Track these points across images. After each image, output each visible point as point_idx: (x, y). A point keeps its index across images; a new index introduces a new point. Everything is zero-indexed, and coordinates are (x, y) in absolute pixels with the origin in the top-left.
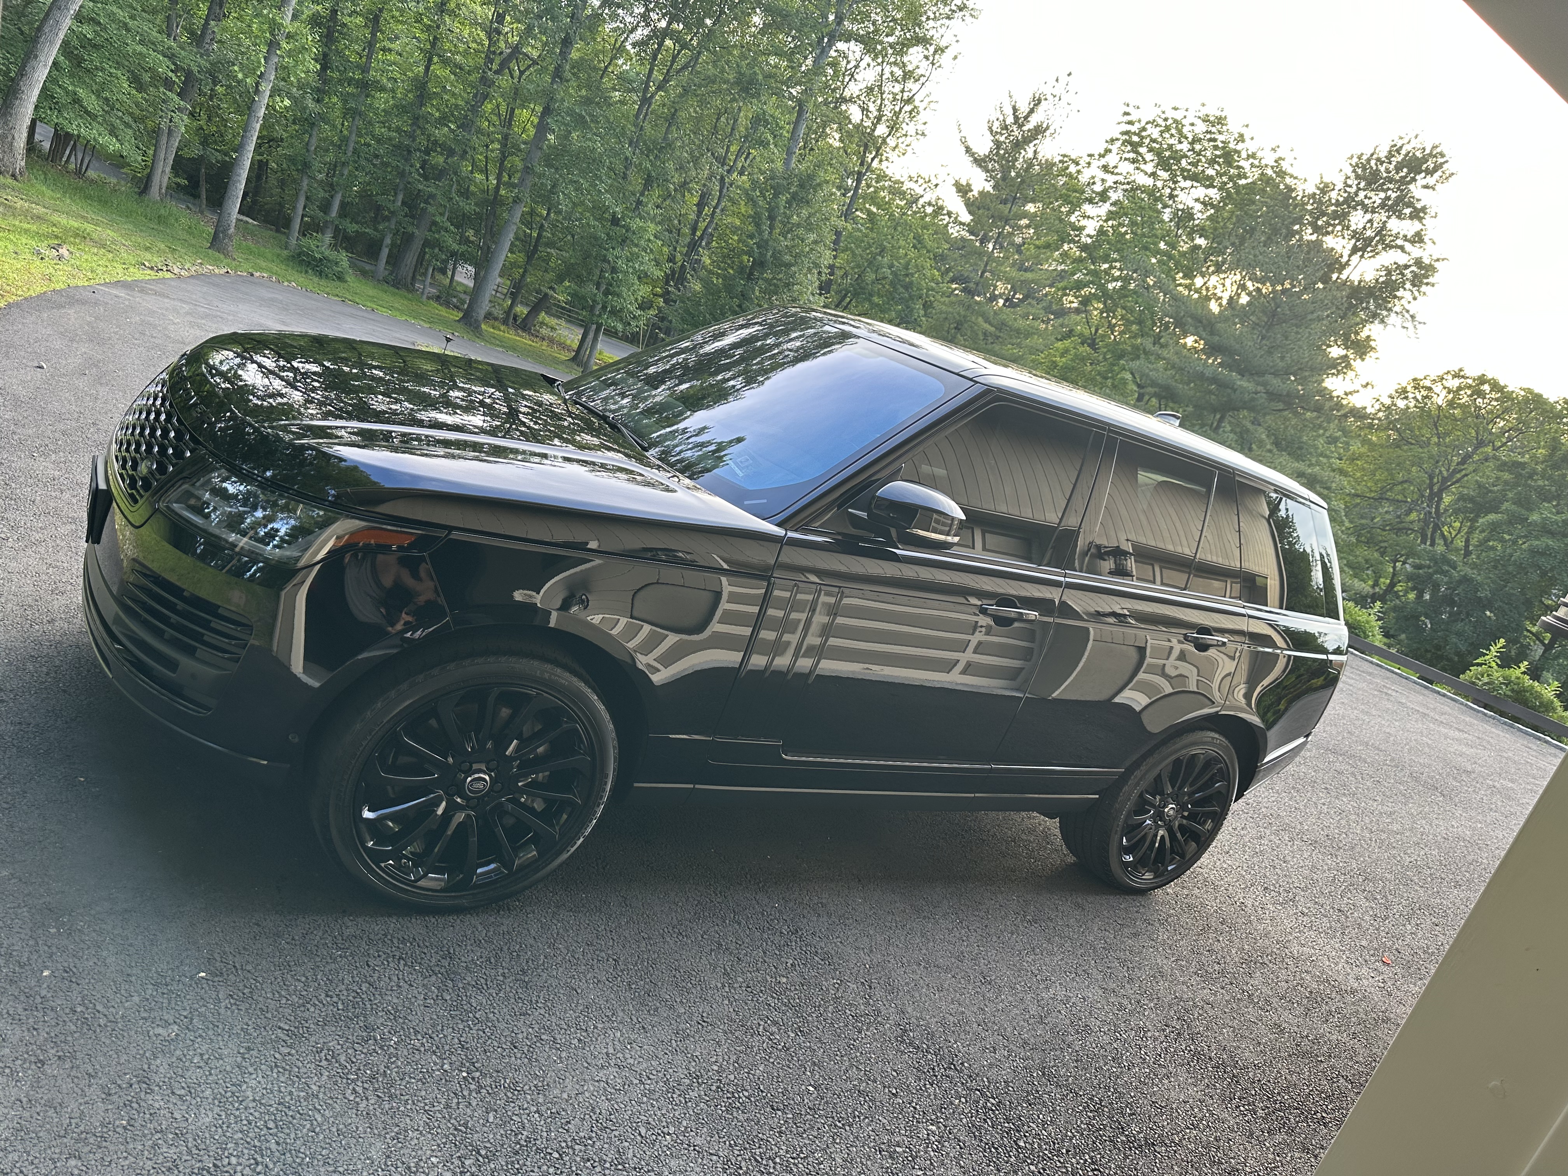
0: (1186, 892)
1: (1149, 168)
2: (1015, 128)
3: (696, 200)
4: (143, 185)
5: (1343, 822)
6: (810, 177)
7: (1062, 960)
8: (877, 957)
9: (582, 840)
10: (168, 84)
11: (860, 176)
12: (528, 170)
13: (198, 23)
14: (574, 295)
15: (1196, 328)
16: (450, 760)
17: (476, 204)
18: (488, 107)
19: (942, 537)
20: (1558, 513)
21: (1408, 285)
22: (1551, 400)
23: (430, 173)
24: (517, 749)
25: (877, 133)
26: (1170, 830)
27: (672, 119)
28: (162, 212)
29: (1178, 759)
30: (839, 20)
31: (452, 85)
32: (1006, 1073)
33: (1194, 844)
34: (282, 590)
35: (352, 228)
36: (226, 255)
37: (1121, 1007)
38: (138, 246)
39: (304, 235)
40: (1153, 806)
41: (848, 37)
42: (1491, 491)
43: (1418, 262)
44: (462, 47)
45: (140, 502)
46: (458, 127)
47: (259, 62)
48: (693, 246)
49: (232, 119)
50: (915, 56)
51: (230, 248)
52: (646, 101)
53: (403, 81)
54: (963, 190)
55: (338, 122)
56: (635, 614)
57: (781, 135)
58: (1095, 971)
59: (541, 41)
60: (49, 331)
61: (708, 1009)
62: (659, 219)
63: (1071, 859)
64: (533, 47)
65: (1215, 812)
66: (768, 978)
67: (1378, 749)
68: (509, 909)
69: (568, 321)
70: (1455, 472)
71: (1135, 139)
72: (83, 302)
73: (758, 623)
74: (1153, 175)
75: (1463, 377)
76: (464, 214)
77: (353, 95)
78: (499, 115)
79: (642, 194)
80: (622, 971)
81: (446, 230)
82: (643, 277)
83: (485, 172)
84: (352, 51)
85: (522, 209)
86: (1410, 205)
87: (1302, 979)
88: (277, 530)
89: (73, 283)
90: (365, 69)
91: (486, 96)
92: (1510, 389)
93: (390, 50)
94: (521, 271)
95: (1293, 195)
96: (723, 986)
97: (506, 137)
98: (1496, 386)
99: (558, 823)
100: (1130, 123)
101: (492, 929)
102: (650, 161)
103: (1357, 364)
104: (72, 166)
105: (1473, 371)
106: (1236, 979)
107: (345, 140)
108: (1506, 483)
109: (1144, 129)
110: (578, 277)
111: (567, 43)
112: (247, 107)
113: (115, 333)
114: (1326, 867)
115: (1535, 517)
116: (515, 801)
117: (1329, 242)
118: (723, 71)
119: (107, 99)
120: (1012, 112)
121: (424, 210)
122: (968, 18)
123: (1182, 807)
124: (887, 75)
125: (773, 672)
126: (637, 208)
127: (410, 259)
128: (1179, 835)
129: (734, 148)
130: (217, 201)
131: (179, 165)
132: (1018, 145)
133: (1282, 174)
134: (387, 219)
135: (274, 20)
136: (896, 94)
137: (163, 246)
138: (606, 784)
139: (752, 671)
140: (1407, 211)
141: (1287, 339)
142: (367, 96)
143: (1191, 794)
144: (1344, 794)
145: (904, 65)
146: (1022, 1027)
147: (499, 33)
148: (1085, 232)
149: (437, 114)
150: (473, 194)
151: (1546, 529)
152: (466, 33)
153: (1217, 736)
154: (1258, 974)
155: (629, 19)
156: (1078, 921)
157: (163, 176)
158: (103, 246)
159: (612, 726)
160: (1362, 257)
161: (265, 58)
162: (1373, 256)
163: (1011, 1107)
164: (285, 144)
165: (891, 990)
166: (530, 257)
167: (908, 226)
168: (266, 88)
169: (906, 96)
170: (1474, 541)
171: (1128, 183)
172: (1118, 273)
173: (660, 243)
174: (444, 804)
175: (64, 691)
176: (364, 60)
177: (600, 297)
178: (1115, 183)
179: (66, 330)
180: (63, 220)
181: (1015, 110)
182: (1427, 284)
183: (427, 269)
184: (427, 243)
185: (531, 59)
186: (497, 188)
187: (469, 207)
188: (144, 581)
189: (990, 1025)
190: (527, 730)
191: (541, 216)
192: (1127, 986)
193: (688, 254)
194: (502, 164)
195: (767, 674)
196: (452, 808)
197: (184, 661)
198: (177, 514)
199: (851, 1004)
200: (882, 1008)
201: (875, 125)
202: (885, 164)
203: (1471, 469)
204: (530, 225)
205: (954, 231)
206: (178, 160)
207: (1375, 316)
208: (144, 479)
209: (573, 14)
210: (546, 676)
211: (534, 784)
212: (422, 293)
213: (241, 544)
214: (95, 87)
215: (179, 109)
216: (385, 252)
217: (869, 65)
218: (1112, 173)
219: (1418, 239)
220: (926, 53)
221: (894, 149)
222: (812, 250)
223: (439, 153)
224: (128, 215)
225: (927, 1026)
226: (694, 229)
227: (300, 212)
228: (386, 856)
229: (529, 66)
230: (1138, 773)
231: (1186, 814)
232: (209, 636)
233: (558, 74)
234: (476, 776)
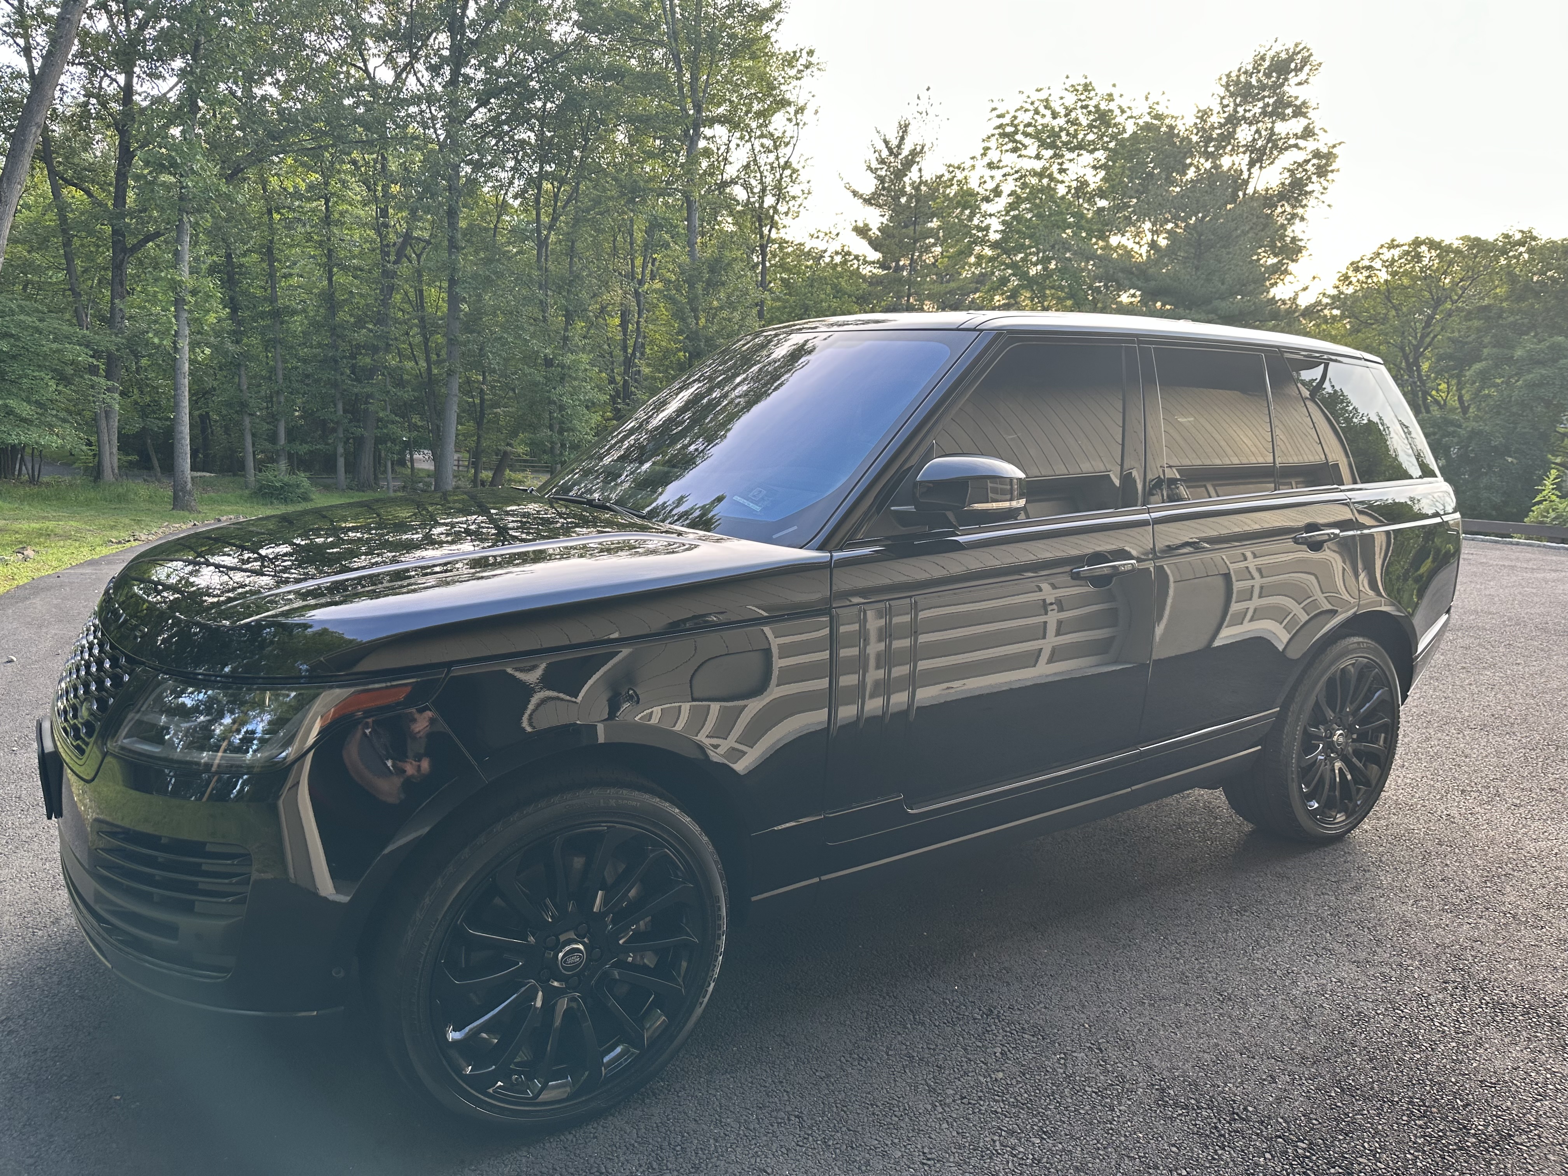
0: (1383, 822)
1: (1032, 150)
2: (892, 159)
3: (617, 321)
4: (96, 473)
5: (1499, 696)
6: (718, 260)
7: (1293, 943)
8: (1094, 1011)
9: (712, 985)
10: (93, 370)
11: (763, 248)
12: (452, 342)
13: (105, 307)
14: (532, 444)
15: (1130, 280)
16: (532, 939)
17: (413, 390)
18: (397, 297)
19: (1006, 504)
20: (1540, 342)
21: (1314, 178)
22: (1491, 240)
23: (362, 375)
24: (605, 902)
25: (766, 205)
26: (1345, 759)
27: (571, 252)
28: (120, 490)
29: (1330, 678)
30: (698, 108)
31: (358, 288)
32: (1300, 1105)
33: (1375, 767)
34: (278, 797)
35: (303, 449)
36: (191, 510)
37: (1386, 978)
38: (104, 528)
39: (260, 471)
40: (1320, 738)
41: (711, 122)
42: (1466, 343)
43: (1317, 154)
44: (356, 250)
45: (87, 751)
46: (375, 325)
47: (171, 323)
48: (628, 363)
49: (161, 385)
50: (779, 122)
51: (193, 503)
52: (542, 243)
53: (311, 300)
54: (862, 231)
55: (262, 356)
56: (696, 695)
57: (678, 233)
58: (1336, 946)
59: (428, 221)
60: (15, 625)
61: (926, 1141)
62: (588, 348)
63: (1248, 827)
64: (421, 229)
65: (1385, 725)
66: (981, 1078)
67: (1490, 613)
68: (654, 1094)
69: (532, 472)
70: (1423, 336)
71: (1010, 129)
72: (48, 588)
73: (833, 669)
74: (1038, 157)
75: (1398, 246)
76: (405, 404)
77: (268, 326)
78: (410, 302)
79: (566, 330)
80: (810, 1128)
81: (393, 422)
82: (590, 406)
83: (414, 358)
84: (256, 288)
85: (456, 383)
86: (1289, 105)
87: (1557, 878)
88: (253, 732)
89: (36, 575)
90: (273, 300)
91: (392, 288)
92: (1447, 242)
93: (291, 275)
94: (475, 438)
95: (1176, 132)
96: (934, 1107)
97: (422, 320)
98: (1433, 245)
99: (679, 974)
100: (1000, 116)
101: (642, 1126)
102: (564, 297)
103: (1292, 267)
104: (25, 477)
105: (1405, 238)
106: (1489, 902)
107: (273, 370)
108: (1478, 330)
109: (1015, 117)
110: (530, 426)
111: (452, 214)
112: (171, 369)
113: (84, 607)
114: (1511, 749)
115: (1519, 353)
116: (621, 965)
117: (1226, 162)
118: (604, 190)
119: (36, 402)
120: (884, 145)
121: (366, 411)
122: (817, 73)
123: (1349, 730)
124: (757, 148)
125: (867, 719)
126: (565, 344)
127: (367, 460)
128: (1354, 760)
129: (639, 261)
130: (169, 467)
131: (126, 443)
132: (899, 174)
133: (1158, 117)
134: (334, 430)
135: (172, 279)
136: (771, 164)
137: (127, 521)
138: (719, 909)
139: (843, 727)
140: (1289, 111)
141: (1220, 262)
142: (282, 323)
143: (1354, 713)
144: (1484, 668)
145: (772, 135)
146: (1290, 1040)
147: (386, 226)
148: (991, 231)
149: (352, 320)
150: (408, 382)
151: (1534, 361)
152: (356, 237)
153: (1361, 639)
154: (1508, 889)
155: (503, 175)
156: (1290, 894)
157: (112, 457)
158: (69, 537)
159: (706, 838)
160: (1261, 167)
161: (175, 317)
162: (1272, 163)
163: (1326, 1146)
164: (218, 392)
165: (1126, 1045)
166: (479, 423)
167: (823, 280)
168: (184, 344)
169: (782, 161)
170: (1466, 397)
171: (1017, 172)
172: (1034, 259)
173: (597, 369)
174: (540, 994)
175: (82, 997)
176: (269, 291)
177: (556, 437)
178: (1004, 175)
179: (33, 619)
180: (25, 526)
181: (886, 142)
182: (1332, 171)
183: (386, 466)
184: (379, 441)
185: (425, 241)
186: (429, 369)
187: (407, 394)
188: (116, 843)
189: (1253, 1049)
190: (609, 876)
191: (478, 381)
192: (1379, 950)
193: (626, 372)
194: (426, 344)
195: (861, 725)
196: (551, 996)
197: (183, 921)
198: (130, 751)
199: (1087, 1079)
200: (1125, 1071)
201: (761, 199)
202: (782, 231)
203: (1439, 329)
204: (469, 393)
205: (866, 270)
206: (121, 437)
207: (1294, 216)
208: (87, 724)
209: (450, 186)
210: (613, 803)
211: (638, 937)
212: (388, 488)
213: (217, 761)
214: (24, 395)
215: (108, 390)
216: (341, 462)
217: (738, 145)
218: (998, 168)
219: (1308, 133)
220: (787, 116)
221: (787, 214)
222: (741, 326)
223: (365, 355)
224: (88, 503)
225: (1184, 1075)
226: (625, 348)
227: (250, 449)
228: (492, 1079)
229: (424, 248)
230: (1294, 707)
231: (1355, 736)
232: (204, 883)
233: (453, 246)
234: (567, 948)
